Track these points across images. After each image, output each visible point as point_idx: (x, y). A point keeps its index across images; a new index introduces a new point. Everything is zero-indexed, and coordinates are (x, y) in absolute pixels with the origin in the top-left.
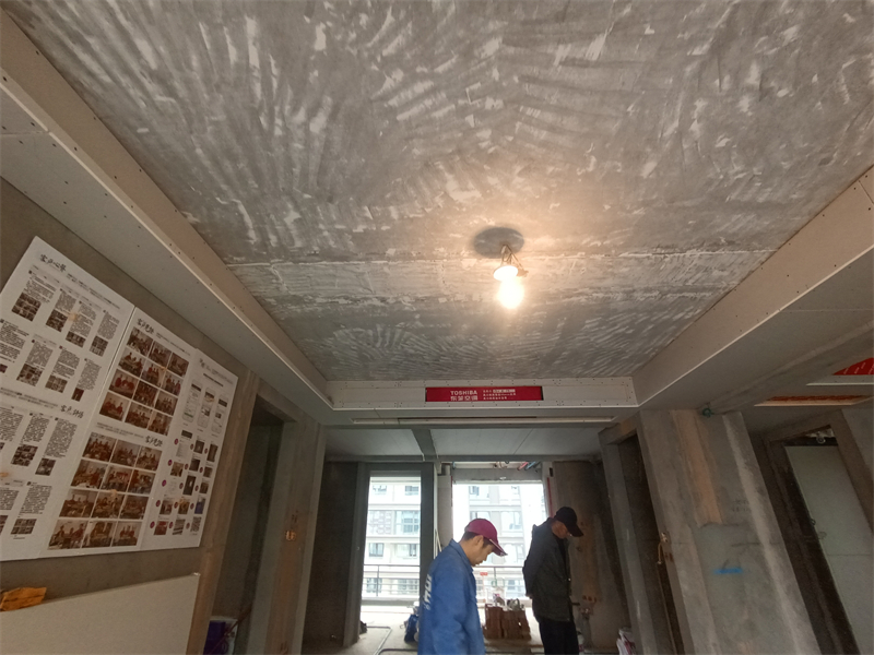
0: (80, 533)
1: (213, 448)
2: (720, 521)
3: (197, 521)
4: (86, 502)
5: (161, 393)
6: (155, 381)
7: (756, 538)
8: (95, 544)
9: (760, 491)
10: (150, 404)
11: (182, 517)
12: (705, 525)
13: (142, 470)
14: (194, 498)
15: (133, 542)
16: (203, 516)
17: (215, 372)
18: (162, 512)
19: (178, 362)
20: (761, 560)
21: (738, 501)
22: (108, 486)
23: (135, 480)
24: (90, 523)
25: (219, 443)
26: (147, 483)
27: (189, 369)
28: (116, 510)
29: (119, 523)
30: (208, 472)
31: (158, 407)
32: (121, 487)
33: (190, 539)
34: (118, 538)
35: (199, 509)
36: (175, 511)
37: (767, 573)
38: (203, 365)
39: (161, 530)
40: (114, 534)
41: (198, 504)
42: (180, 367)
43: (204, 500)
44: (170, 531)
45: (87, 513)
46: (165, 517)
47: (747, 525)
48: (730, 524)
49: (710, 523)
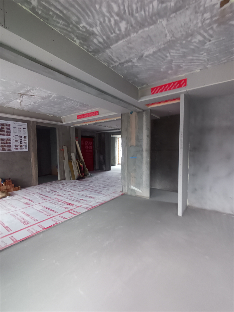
1: (25, 137)
2: (134, 145)
3: (26, 148)
5: (5, 130)
6: (4, 129)
8: (3, 150)
9: (148, 136)
10: (4, 132)
11: (21, 147)
12: (131, 146)
14: (23, 144)
15: (11, 150)
17: (19, 124)
18: (16, 146)
19: (8, 125)
20: (142, 155)
21: (141, 139)
22: (2, 144)
23: (7, 143)
25: (27, 135)
26: (10, 143)
27: (11, 125)
29: (6, 148)
30: (25, 140)
31: (6, 132)
32: (4, 144)
33: (25, 150)
34: (8, 150)
36: (19, 146)
37: (142, 158)
38: (15, 124)
39: (16, 149)
40: (6, 149)
42: (9, 125)
43: (26, 145)
44: (19, 149)
47: (141, 146)
48: (137, 146)
49: (132, 146)
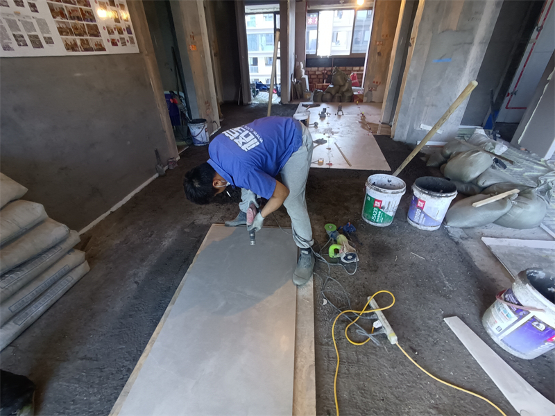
0: (76, 44)
2: (455, 28)
3: (131, 39)
4: (67, 27)
7: (473, 40)
8: (86, 50)
11: (122, 36)
12: (443, 32)
13: (84, 8)
15: (104, 50)
16: (133, 35)
18: (109, 33)
20: (466, 53)
21: (477, 12)
22: (72, 18)
23: (83, 15)
24: (78, 40)
26: (91, 16)
28: (85, 32)
29: (93, 41)
32: (79, 19)
33: (133, 49)
34: (96, 48)
35: (129, 32)
36: (116, 32)
37: (465, 62)
39: (114, 43)
40: (92, 45)
41: (127, 28)
43: (129, 26)
44: (119, 44)
45: (72, 34)
46: (112, 36)
48: (461, 30)
49: (447, 30)
